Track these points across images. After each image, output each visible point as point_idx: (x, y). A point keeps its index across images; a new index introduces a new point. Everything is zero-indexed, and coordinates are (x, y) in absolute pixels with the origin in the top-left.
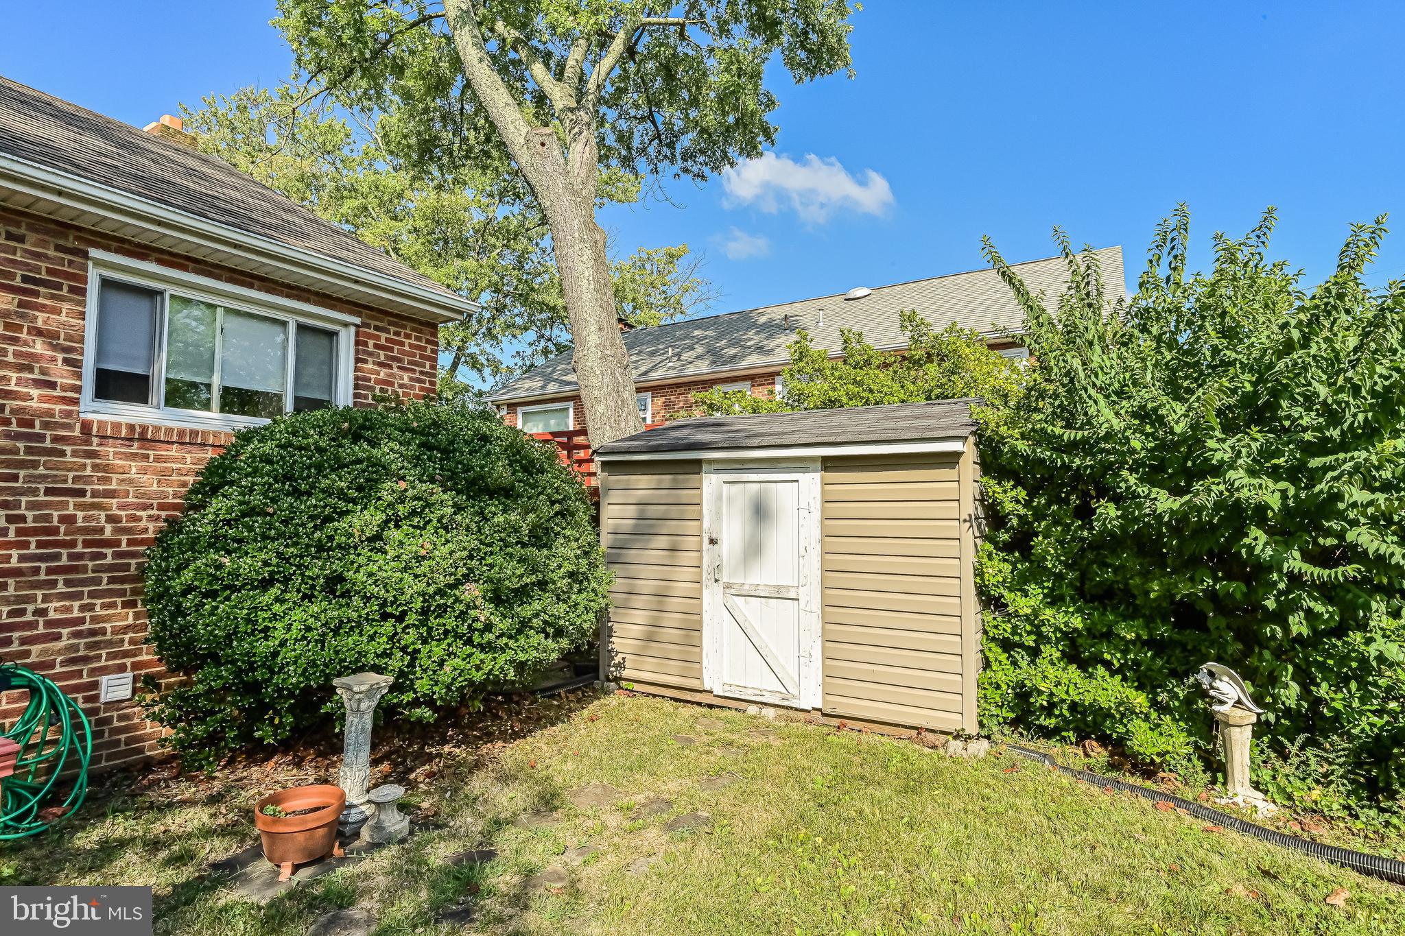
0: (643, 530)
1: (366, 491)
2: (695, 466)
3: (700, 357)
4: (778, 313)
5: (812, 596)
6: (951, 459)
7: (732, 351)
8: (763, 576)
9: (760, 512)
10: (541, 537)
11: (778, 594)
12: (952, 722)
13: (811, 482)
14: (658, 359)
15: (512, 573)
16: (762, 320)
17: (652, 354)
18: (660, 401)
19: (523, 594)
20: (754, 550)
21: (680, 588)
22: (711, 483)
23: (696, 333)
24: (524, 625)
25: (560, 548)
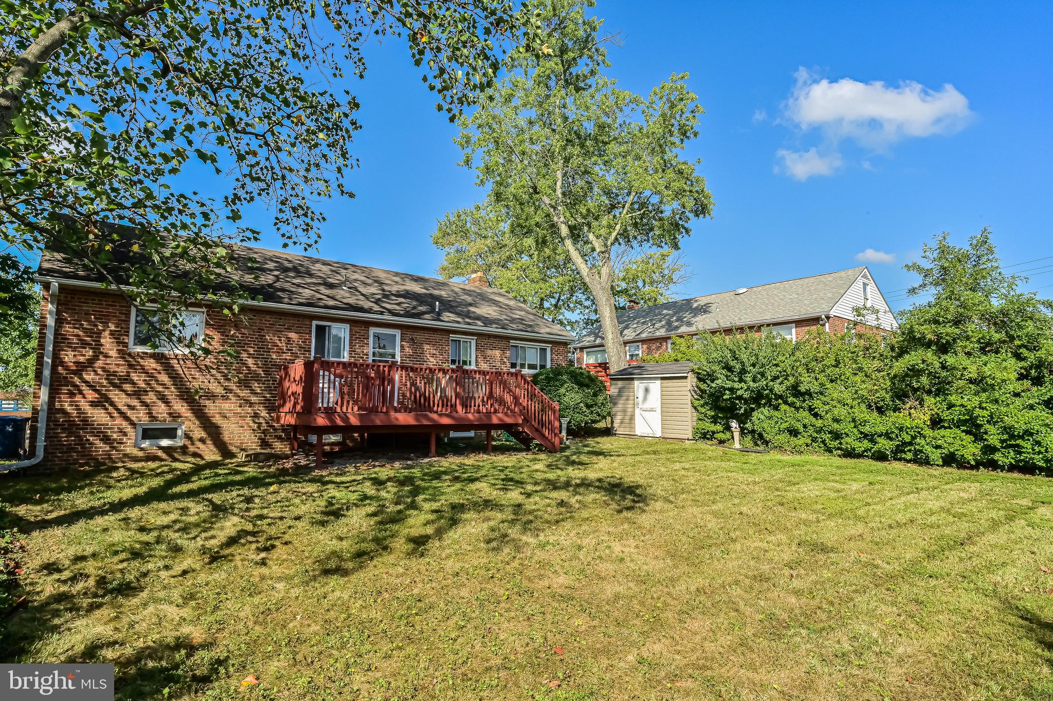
0: (620, 395)
1: (562, 385)
2: (633, 379)
3: (662, 327)
4: (703, 301)
5: (659, 410)
6: (686, 378)
7: (676, 324)
8: (647, 406)
9: (647, 390)
10: (595, 395)
11: (652, 410)
12: (686, 437)
13: (658, 382)
14: (645, 326)
15: (589, 402)
16: (695, 305)
17: (643, 323)
18: (645, 346)
19: (592, 406)
20: (645, 399)
21: (630, 410)
22: (636, 383)
23: (665, 312)
24: (592, 412)
25: (599, 397)
